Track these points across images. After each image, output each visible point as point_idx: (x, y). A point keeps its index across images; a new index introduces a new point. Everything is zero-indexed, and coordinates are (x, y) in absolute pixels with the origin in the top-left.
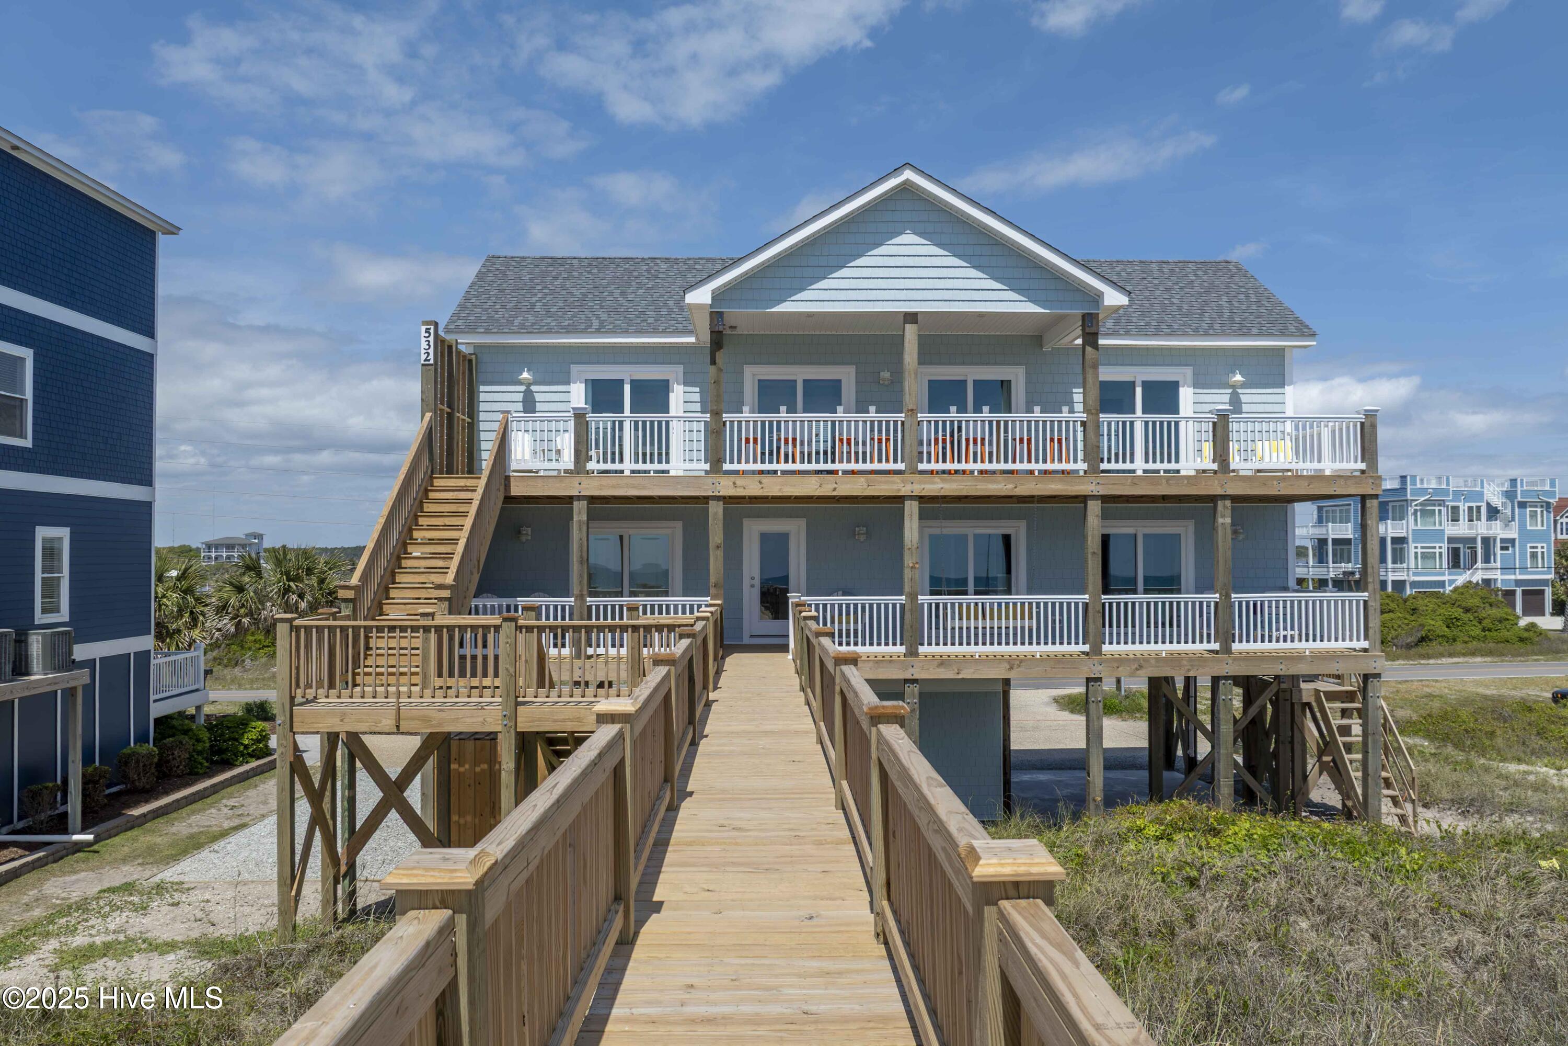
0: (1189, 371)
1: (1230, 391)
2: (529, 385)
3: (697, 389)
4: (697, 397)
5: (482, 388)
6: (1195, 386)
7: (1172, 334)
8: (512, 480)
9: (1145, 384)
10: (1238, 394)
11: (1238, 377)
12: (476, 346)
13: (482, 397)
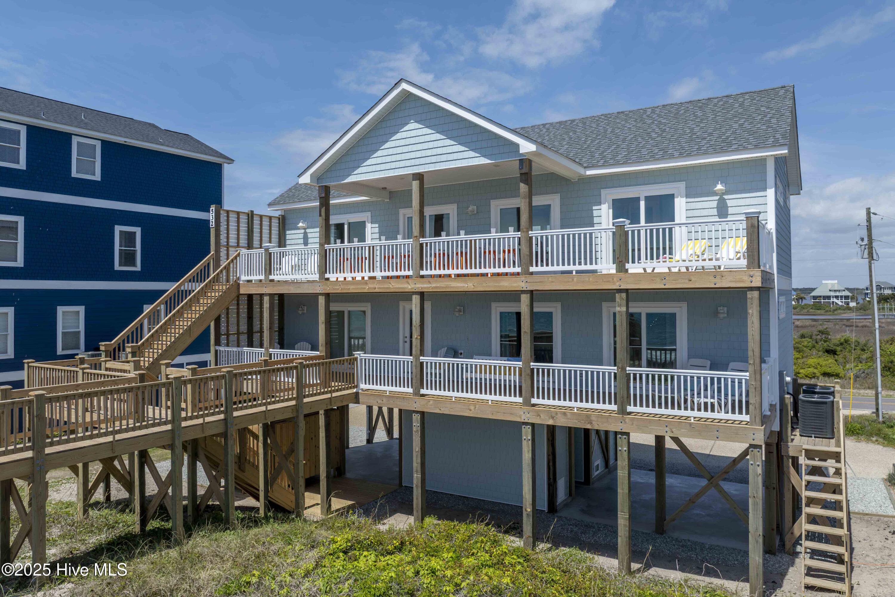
0: (682, 185)
1: (717, 198)
2: (305, 229)
3: (377, 225)
4: (377, 230)
5: (288, 232)
6: (687, 196)
7: (640, 160)
8: (241, 285)
9: (647, 198)
10: (725, 199)
11: (719, 187)
12: (285, 211)
13: (288, 237)
